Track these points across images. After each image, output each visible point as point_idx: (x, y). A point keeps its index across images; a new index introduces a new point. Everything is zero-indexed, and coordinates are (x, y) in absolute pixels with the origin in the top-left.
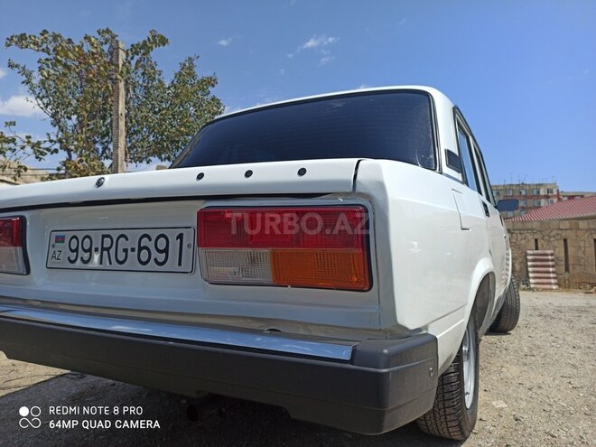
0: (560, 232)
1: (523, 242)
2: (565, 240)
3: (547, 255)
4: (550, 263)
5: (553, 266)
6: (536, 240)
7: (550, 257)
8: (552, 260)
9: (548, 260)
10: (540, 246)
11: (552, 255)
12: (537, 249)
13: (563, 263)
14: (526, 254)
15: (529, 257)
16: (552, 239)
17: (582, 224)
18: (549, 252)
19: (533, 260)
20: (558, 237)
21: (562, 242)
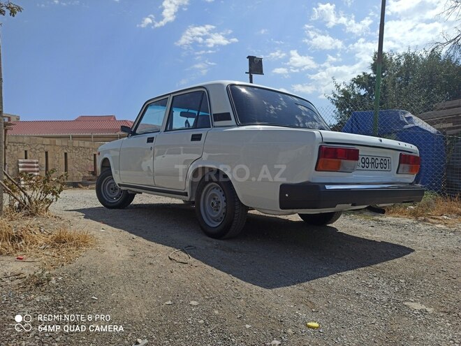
0: (43, 146)
1: (16, 152)
2: (46, 153)
3: (34, 163)
4: (36, 169)
5: (38, 172)
6: (26, 152)
7: (35, 165)
8: (37, 167)
9: (34, 167)
10: (28, 156)
11: (37, 163)
12: (26, 158)
13: (44, 169)
14: (18, 162)
15: (20, 165)
16: (38, 151)
17: (58, 142)
18: (35, 161)
19: (23, 167)
20: (42, 150)
21: (44, 154)
